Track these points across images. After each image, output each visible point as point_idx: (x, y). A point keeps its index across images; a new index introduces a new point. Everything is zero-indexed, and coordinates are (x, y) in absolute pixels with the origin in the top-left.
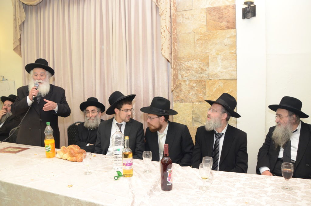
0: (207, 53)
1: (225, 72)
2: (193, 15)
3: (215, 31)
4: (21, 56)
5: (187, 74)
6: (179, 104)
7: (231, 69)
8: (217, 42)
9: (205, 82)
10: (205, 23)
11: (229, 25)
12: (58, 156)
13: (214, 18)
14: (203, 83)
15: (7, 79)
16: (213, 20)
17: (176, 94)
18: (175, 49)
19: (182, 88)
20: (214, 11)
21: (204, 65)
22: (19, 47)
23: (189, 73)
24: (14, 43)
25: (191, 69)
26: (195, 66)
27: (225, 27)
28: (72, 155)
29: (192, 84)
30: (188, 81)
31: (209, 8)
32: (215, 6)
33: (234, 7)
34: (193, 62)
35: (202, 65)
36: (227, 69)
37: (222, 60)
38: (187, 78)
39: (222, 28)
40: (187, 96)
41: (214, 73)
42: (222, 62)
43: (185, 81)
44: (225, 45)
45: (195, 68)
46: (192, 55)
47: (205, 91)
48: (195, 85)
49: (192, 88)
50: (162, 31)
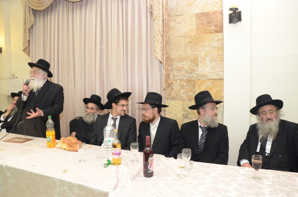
0: (197, 54)
1: (213, 72)
2: (185, 20)
3: (204, 35)
4: (30, 56)
5: (178, 74)
6: (171, 101)
7: (219, 69)
8: (206, 45)
9: (194, 81)
10: (195, 28)
11: (217, 29)
12: (57, 146)
13: (204, 22)
14: (193, 83)
15: (17, 77)
16: (203, 24)
17: (168, 92)
18: (167, 51)
19: (173, 87)
20: (203, 16)
21: (194, 66)
22: (28, 48)
23: (180, 73)
24: (24, 44)
25: (182, 69)
26: (185, 67)
27: (213, 31)
28: (70, 145)
29: (182, 83)
30: (179, 80)
31: (199, 13)
32: (204, 11)
33: (222, 13)
34: (184, 63)
35: (192, 66)
36: (215, 70)
37: (210, 61)
38: (178, 77)
39: (211, 32)
40: (178, 94)
41: (203, 73)
42: (210, 63)
43: (176, 80)
44: (214, 48)
45: (186, 69)
46: (183, 57)
47: (194, 90)
48: (185, 84)
49: (183, 87)
50: (156, 34)
